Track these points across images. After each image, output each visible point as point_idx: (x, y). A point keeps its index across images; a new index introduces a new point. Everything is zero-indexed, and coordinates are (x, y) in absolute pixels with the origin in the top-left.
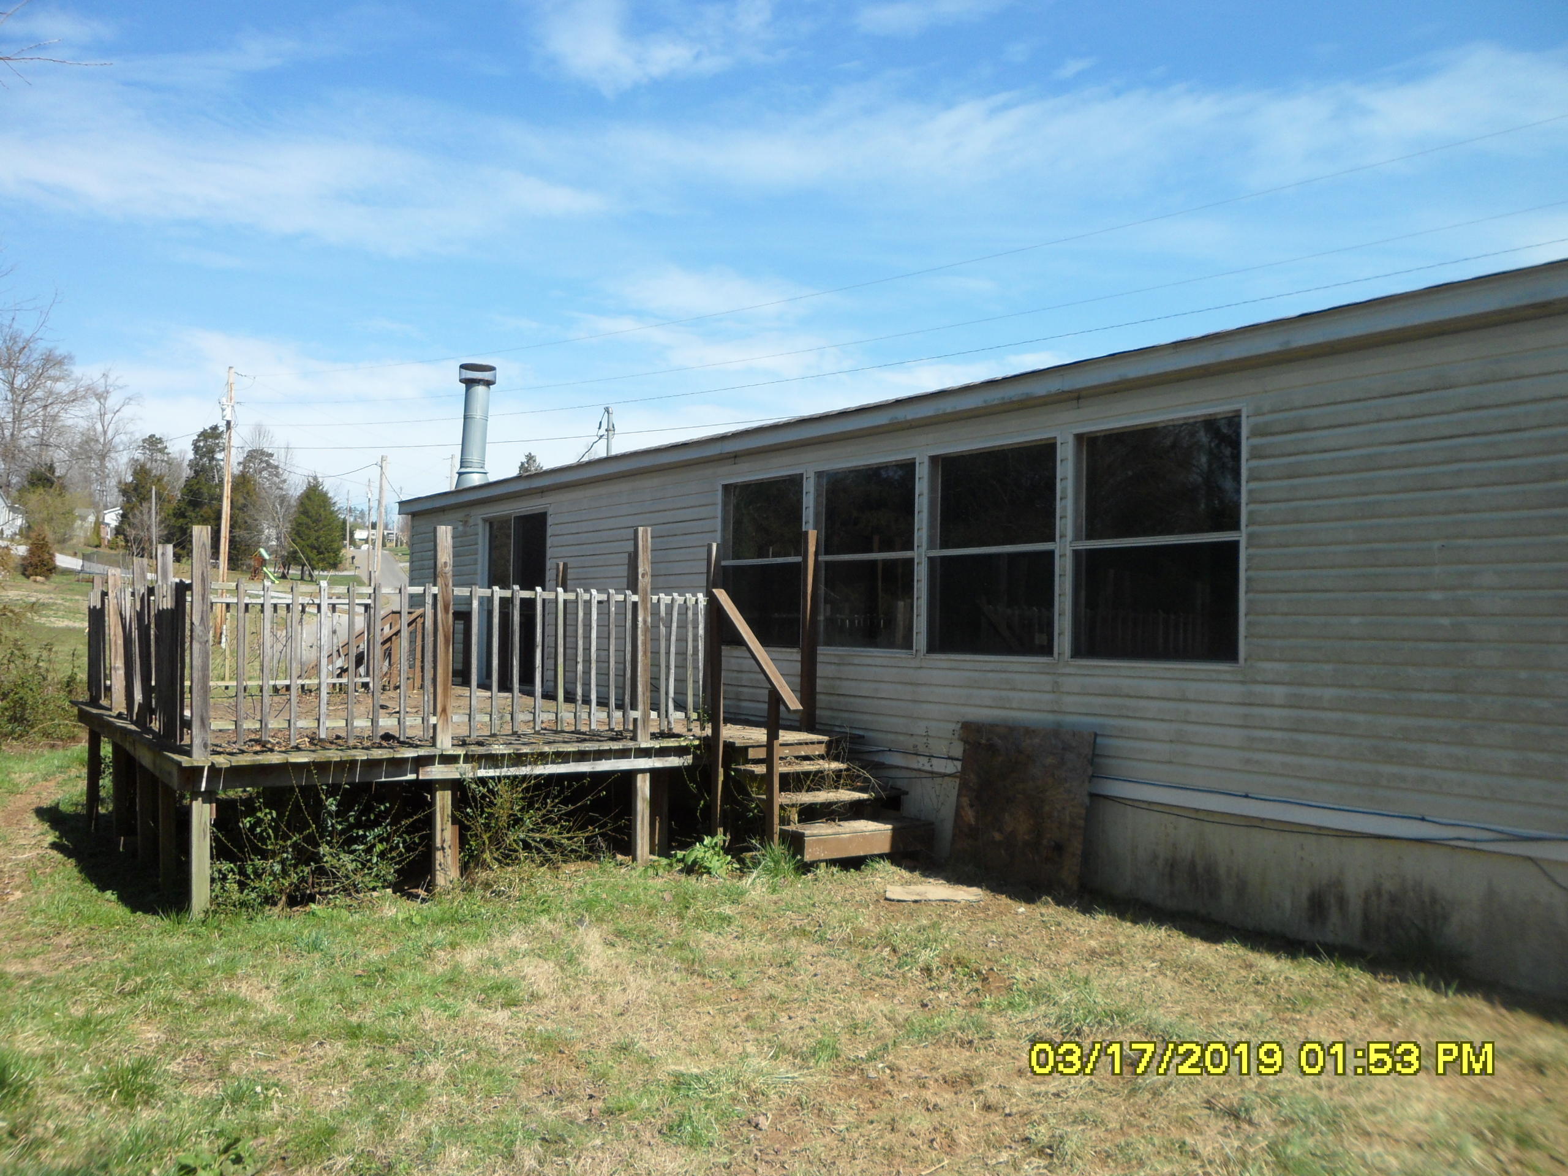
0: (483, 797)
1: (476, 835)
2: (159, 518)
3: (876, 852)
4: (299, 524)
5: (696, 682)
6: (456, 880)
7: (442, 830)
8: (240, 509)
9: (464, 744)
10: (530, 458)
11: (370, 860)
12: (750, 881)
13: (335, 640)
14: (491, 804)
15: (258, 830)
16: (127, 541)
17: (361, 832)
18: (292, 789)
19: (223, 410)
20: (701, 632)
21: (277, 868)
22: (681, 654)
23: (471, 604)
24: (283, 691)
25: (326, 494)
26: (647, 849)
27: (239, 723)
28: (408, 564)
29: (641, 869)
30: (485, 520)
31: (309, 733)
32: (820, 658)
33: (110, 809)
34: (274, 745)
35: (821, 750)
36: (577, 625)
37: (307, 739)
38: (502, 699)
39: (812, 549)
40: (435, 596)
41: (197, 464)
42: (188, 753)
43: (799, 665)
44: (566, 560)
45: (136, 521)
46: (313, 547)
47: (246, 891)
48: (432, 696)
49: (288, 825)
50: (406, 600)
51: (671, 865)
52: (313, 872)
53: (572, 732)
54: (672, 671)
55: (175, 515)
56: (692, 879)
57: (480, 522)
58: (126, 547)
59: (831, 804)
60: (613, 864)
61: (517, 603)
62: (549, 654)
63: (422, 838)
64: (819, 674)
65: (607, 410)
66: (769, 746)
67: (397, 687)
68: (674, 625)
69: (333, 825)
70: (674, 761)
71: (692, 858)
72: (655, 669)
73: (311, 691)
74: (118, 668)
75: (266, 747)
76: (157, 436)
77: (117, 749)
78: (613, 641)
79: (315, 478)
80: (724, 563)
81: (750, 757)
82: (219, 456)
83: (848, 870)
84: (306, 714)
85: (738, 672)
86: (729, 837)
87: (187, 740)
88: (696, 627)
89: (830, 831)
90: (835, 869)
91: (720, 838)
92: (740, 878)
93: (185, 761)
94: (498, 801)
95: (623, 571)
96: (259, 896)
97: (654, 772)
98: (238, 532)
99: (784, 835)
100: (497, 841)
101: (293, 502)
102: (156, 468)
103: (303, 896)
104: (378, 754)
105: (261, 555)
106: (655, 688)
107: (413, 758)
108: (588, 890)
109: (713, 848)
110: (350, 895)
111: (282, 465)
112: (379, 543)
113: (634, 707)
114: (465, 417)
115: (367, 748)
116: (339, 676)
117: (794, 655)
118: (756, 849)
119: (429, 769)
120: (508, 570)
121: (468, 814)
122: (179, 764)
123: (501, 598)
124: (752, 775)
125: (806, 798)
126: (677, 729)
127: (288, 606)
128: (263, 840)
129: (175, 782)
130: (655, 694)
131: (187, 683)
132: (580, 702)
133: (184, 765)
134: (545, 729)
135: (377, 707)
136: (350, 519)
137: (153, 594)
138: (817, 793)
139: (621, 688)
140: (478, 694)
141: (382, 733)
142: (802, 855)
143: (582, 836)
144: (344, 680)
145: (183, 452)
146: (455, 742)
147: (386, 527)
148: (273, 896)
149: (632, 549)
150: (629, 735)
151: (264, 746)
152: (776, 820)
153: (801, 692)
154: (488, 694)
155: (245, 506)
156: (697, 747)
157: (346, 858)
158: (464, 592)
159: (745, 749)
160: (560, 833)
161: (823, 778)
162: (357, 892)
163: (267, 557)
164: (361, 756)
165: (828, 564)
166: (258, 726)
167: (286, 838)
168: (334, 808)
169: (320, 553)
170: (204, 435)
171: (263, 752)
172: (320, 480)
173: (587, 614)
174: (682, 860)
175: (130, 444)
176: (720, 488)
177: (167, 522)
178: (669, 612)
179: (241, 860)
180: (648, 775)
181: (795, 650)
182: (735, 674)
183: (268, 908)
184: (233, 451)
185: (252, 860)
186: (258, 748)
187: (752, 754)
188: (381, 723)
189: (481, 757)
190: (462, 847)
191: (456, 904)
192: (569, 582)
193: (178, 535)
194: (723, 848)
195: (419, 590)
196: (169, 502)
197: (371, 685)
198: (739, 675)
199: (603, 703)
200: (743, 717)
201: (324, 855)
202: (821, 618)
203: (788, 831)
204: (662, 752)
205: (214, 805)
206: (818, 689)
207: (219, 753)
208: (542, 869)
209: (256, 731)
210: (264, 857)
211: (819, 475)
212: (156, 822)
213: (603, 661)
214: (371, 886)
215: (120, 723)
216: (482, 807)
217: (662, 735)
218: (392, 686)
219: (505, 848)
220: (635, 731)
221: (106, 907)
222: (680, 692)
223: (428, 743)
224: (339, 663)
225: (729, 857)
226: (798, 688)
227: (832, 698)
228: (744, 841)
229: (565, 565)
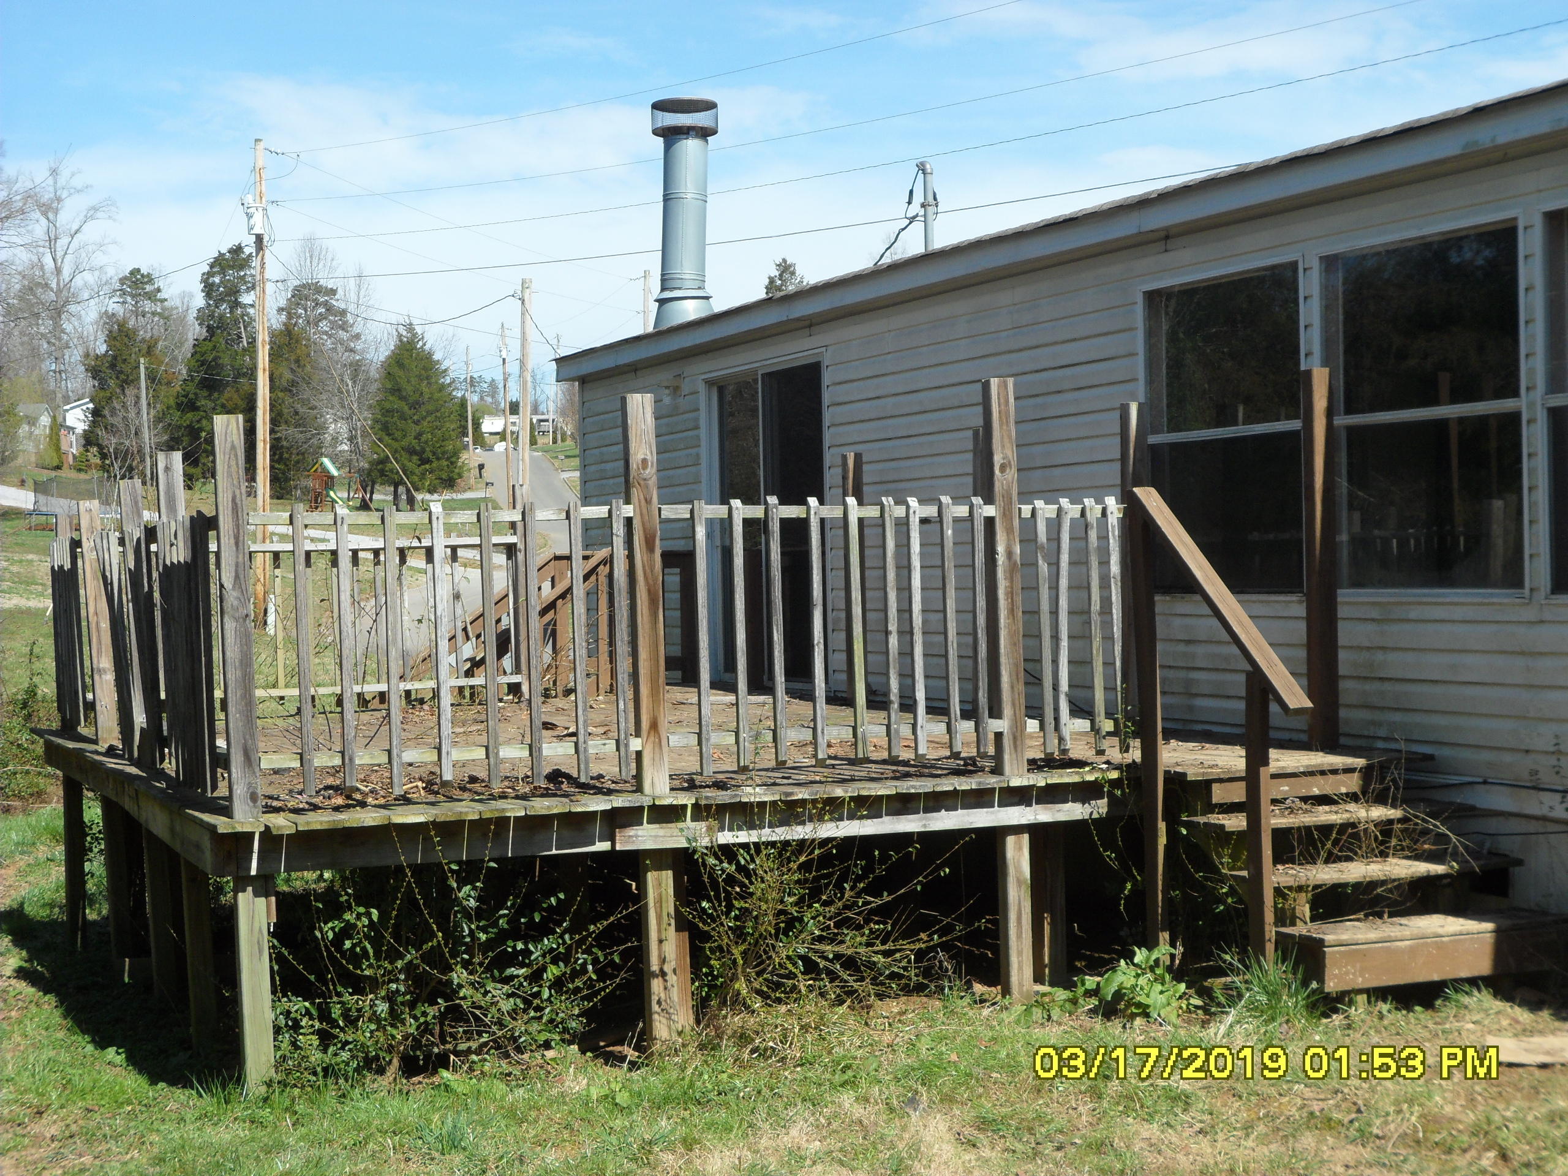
0: (730, 880)
1: (720, 948)
2: (153, 412)
3: (1464, 974)
4: (388, 412)
5: (1109, 664)
6: (688, 1028)
7: (661, 941)
8: (285, 390)
9: (692, 786)
10: (786, 269)
11: (538, 995)
12: (1223, 1029)
13: (459, 612)
14: (745, 895)
15: (348, 944)
16: (104, 456)
17: (520, 946)
18: (400, 869)
19: (249, 216)
20: (1115, 568)
21: (382, 1008)
22: (1079, 613)
23: (693, 537)
24: (375, 704)
25: (430, 355)
26: (1028, 971)
27: (306, 757)
28: (577, 474)
29: (1019, 1009)
30: (710, 383)
31: (423, 772)
32: (1342, 612)
33: (104, 912)
34: (365, 795)
35: (1352, 783)
36: (884, 568)
37: (420, 784)
38: (755, 705)
39: (1320, 403)
40: (629, 521)
41: (212, 316)
42: (226, 811)
43: (1302, 626)
44: (859, 448)
45: (116, 421)
46: (412, 452)
47: (331, 1049)
48: (631, 705)
49: (397, 936)
50: (577, 531)
51: (1074, 1002)
52: (442, 1017)
53: (884, 762)
54: (1064, 643)
55: (179, 406)
56: (1115, 1027)
57: (702, 388)
58: (104, 468)
59: (1372, 885)
60: (967, 1000)
61: (775, 528)
62: (836, 621)
63: (624, 955)
64: (1342, 640)
65: (922, 168)
66: (1251, 778)
67: (568, 692)
68: (1065, 558)
69: (472, 933)
70: (1072, 811)
71: (1113, 988)
72: (1031, 642)
73: (422, 701)
74: (105, 671)
75: (353, 800)
76: (144, 271)
77: (109, 807)
78: (951, 593)
79: (410, 327)
80: (1152, 439)
81: (1214, 800)
82: (246, 299)
83: (1409, 1008)
84: (418, 740)
85: (1188, 642)
86: (1180, 950)
87: (222, 791)
88: (1105, 563)
89: (1373, 935)
90: (1384, 1007)
91: (1163, 950)
92: (1204, 1024)
93: (222, 825)
94: (757, 888)
95: (966, 463)
96: (353, 1057)
97: (1038, 833)
98: (284, 431)
99: (1283, 941)
100: (757, 958)
101: (374, 374)
102: (144, 327)
103: (428, 1057)
104: (542, 806)
105: (325, 470)
106: (1033, 679)
107: (604, 813)
108: (924, 1045)
109: (1152, 969)
110: (507, 1056)
111: (352, 308)
112: (525, 438)
113: (995, 712)
114: (667, 199)
115: (524, 797)
116: (469, 674)
117: (1294, 606)
118: (1232, 970)
119: (631, 831)
120: (755, 475)
121: (704, 910)
122: (212, 829)
123: (745, 521)
124: (1221, 835)
125: (1326, 874)
126: (1078, 750)
127: (376, 552)
128: (356, 959)
129: (207, 860)
130: (1033, 690)
131: (218, 694)
132: (896, 706)
133: (221, 830)
134: (835, 758)
135: (538, 723)
136: (473, 399)
137: (155, 541)
138: (1344, 865)
139: (970, 680)
140: (712, 698)
141: (547, 770)
142: (1321, 981)
143: (909, 948)
144: (478, 681)
145: (186, 296)
146: (677, 783)
147: (535, 410)
148: (377, 1058)
149: (979, 422)
150: (988, 764)
151: (349, 797)
152: (1269, 916)
153: (1310, 675)
154: (731, 698)
155: (293, 383)
156: (1114, 783)
157: (496, 990)
158: (680, 511)
159: (1206, 785)
160: (868, 945)
161: (1356, 836)
162: (519, 1050)
163: (334, 472)
164: (514, 810)
165: (1353, 432)
166: (337, 761)
167: (394, 955)
168: (472, 903)
169: (424, 461)
170: (220, 264)
171: (348, 806)
172: (419, 330)
173: (904, 545)
174: (1095, 992)
175: (100, 286)
176: (1140, 299)
177: (168, 420)
178: (1055, 536)
179: (322, 995)
180: (1026, 837)
181: (1294, 598)
182: (1181, 648)
183: (369, 1076)
184: (270, 288)
185: (339, 995)
186: (339, 801)
187: (1219, 794)
188: (545, 752)
189: (722, 809)
190: (696, 973)
191: (689, 1071)
192: (865, 489)
193: (186, 440)
194: (1169, 969)
195: (598, 511)
196: (169, 383)
197: (525, 688)
198: (1191, 648)
199: (938, 708)
200: (1199, 727)
201: (460, 986)
202: (1344, 537)
203: (1292, 936)
204: (1052, 794)
205: (273, 899)
206: (1342, 670)
207: (277, 810)
208: (842, 1010)
209: (335, 771)
210: (359, 990)
211: (1329, 262)
212: (180, 931)
213: (936, 631)
214: (542, 1038)
215: (111, 763)
216: (728, 899)
217: (1049, 763)
218: (560, 689)
219: (772, 973)
220: (998, 757)
221: (108, 1075)
222: (1081, 685)
223: (628, 787)
224: (468, 650)
225: (1182, 987)
226: (1303, 669)
227: (1368, 687)
228: (1209, 956)
229: (858, 457)
